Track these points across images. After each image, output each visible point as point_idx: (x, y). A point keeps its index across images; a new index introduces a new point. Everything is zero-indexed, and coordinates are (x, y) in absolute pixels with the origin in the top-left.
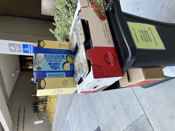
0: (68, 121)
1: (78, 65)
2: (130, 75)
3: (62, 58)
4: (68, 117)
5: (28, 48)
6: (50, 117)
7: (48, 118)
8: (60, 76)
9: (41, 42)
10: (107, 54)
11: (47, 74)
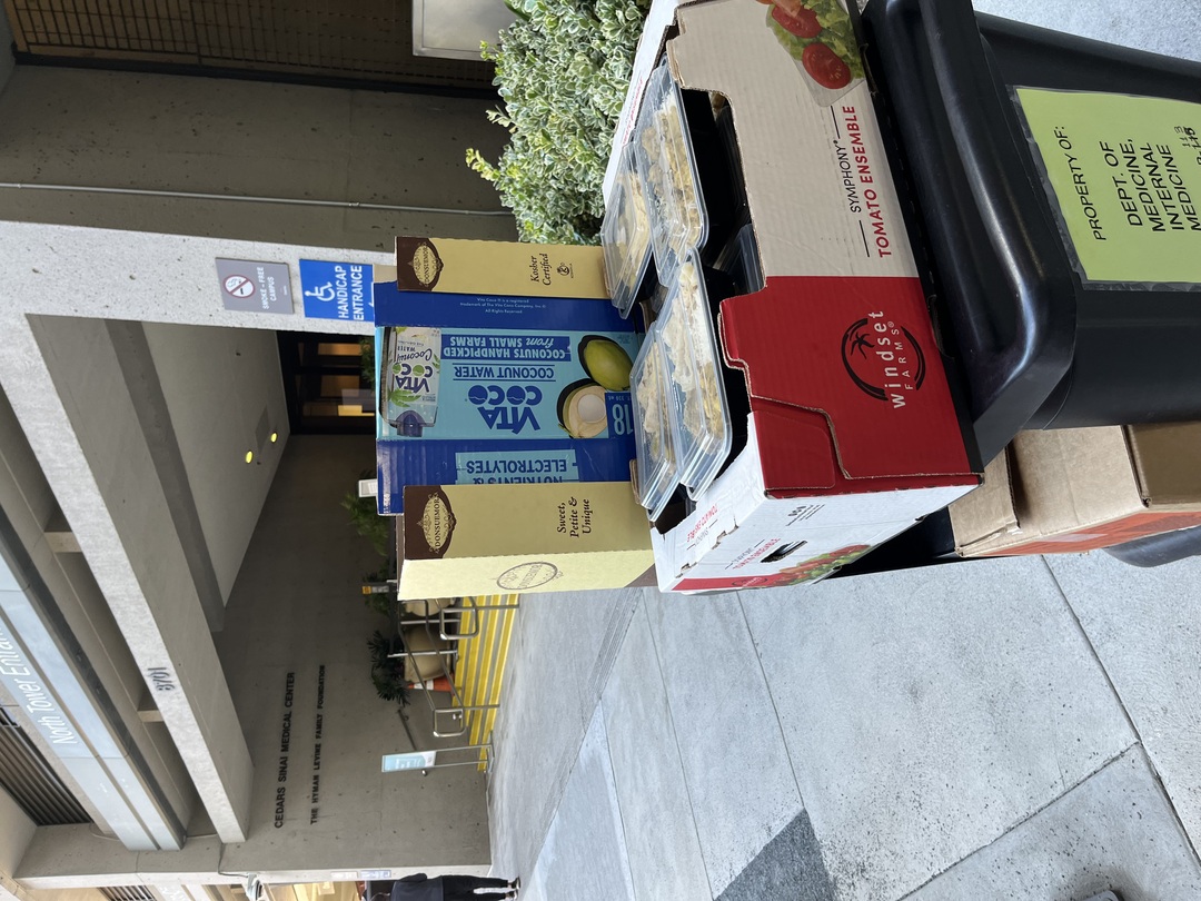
0: (594, 763)
1: (661, 401)
2: (1033, 473)
3: (556, 353)
4: (594, 742)
5: (334, 287)
6: (476, 730)
7: (466, 739)
8: (543, 475)
9: (421, 253)
10: (862, 331)
11: (461, 459)
